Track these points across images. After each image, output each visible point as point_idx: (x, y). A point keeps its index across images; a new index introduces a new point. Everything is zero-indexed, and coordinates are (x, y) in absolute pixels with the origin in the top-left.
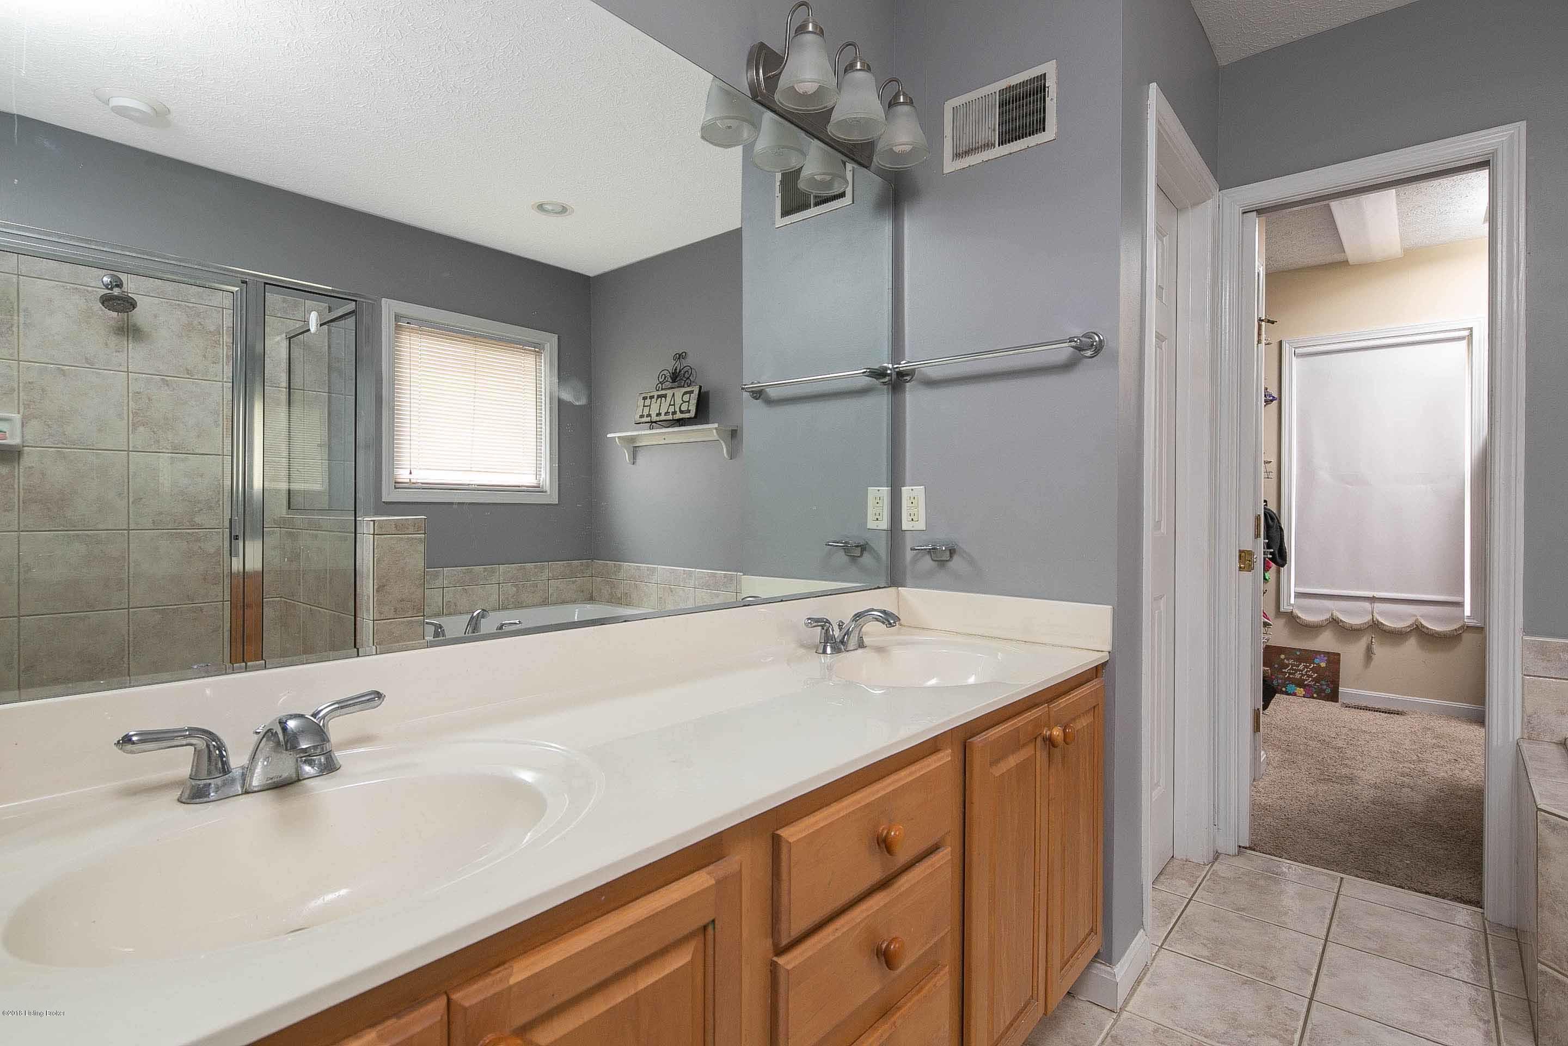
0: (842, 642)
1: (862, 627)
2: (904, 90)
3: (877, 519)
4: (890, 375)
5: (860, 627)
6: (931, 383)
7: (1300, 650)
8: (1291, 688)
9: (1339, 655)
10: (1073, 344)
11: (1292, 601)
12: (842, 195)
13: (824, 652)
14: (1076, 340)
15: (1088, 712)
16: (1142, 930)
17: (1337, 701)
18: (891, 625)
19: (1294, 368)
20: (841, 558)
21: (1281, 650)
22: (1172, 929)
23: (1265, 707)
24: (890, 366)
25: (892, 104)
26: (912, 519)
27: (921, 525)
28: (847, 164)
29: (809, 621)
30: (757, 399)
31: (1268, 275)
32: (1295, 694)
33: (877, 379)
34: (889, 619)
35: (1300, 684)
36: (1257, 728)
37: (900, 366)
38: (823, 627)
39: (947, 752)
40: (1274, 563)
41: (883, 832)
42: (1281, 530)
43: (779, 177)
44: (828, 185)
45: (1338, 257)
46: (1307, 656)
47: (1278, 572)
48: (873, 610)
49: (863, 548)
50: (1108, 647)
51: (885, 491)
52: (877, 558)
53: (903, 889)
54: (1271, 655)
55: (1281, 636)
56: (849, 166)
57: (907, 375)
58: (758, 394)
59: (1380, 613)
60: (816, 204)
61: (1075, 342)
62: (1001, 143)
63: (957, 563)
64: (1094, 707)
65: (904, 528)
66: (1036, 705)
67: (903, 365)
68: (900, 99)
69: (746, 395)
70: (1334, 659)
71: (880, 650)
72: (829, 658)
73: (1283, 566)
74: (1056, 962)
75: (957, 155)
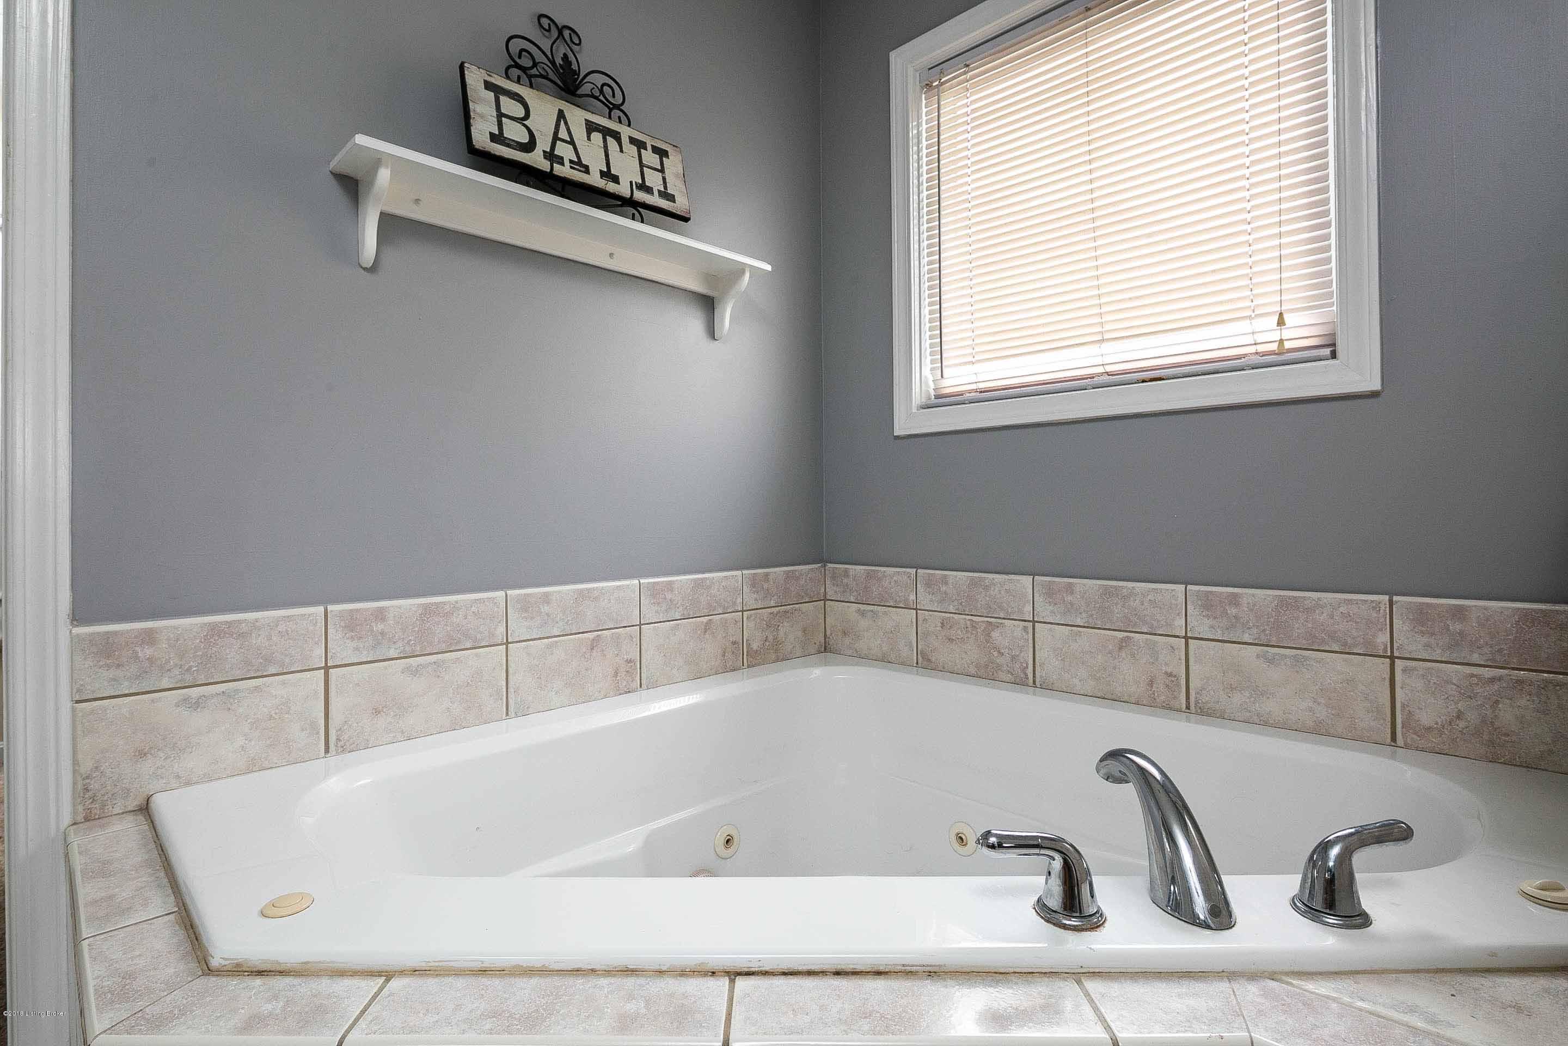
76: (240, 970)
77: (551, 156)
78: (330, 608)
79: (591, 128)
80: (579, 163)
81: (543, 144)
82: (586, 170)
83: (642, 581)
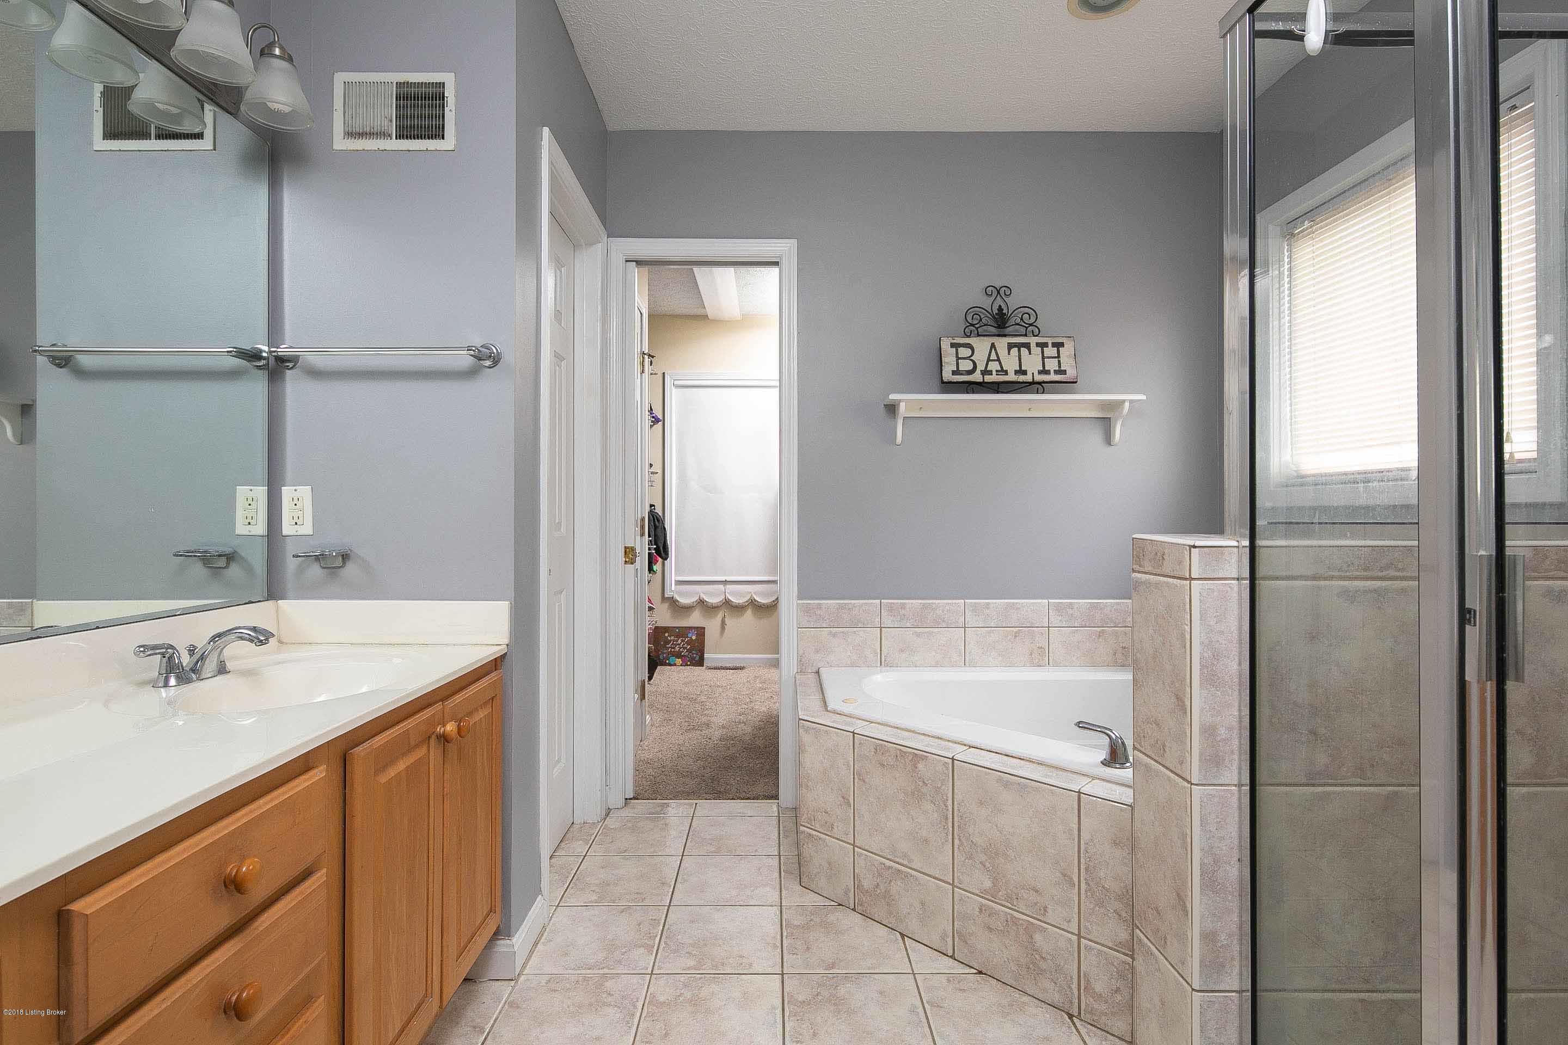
0: (193, 670)
1: (222, 649)
2: (282, 43)
3: (249, 523)
4: (264, 358)
5: (219, 650)
6: (316, 374)
7: (677, 627)
8: (672, 660)
9: (704, 628)
10: (472, 352)
11: (673, 588)
12: (199, 136)
13: (166, 685)
14: (474, 349)
15: (485, 703)
16: (540, 896)
17: (703, 666)
18: (262, 643)
19: (674, 396)
20: (198, 569)
21: (666, 629)
22: (568, 887)
23: (650, 678)
24: (266, 348)
25: (265, 52)
26: (296, 523)
27: (307, 529)
28: (205, 104)
29: (142, 649)
30: (61, 367)
31: (650, 316)
32: (675, 665)
33: (249, 361)
34: (260, 637)
35: (678, 655)
36: (643, 697)
37: (279, 350)
38: (163, 655)
39: (322, 768)
40: (660, 557)
41: (231, 869)
42: (665, 528)
43: (98, 88)
44: (177, 118)
45: (700, 312)
46: (682, 632)
47: (663, 565)
48: (239, 628)
49: (230, 557)
50: (506, 641)
51: (261, 492)
52: (249, 570)
53: (261, 929)
54: (658, 636)
55: (664, 618)
56: (208, 107)
57: (289, 361)
58: (63, 361)
59: (732, 593)
60: (159, 137)
61: (474, 351)
62: (400, 136)
63: (351, 569)
64: (493, 699)
65: (285, 532)
66: (429, 705)
67: (283, 350)
68: (275, 51)
69: (41, 360)
70: (701, 631)
71: (249, 673)
72: (173, 690)
73: (666, 559)
74: (452, 951)
75: (350, 134)
76: (835, 712)
77: (986, 372)
78: (882, 601)
79: (1010, 346)
80: (1002, 370)
81: (981, 367)
82: (1006, 373)
83: (1050, 601)
